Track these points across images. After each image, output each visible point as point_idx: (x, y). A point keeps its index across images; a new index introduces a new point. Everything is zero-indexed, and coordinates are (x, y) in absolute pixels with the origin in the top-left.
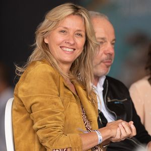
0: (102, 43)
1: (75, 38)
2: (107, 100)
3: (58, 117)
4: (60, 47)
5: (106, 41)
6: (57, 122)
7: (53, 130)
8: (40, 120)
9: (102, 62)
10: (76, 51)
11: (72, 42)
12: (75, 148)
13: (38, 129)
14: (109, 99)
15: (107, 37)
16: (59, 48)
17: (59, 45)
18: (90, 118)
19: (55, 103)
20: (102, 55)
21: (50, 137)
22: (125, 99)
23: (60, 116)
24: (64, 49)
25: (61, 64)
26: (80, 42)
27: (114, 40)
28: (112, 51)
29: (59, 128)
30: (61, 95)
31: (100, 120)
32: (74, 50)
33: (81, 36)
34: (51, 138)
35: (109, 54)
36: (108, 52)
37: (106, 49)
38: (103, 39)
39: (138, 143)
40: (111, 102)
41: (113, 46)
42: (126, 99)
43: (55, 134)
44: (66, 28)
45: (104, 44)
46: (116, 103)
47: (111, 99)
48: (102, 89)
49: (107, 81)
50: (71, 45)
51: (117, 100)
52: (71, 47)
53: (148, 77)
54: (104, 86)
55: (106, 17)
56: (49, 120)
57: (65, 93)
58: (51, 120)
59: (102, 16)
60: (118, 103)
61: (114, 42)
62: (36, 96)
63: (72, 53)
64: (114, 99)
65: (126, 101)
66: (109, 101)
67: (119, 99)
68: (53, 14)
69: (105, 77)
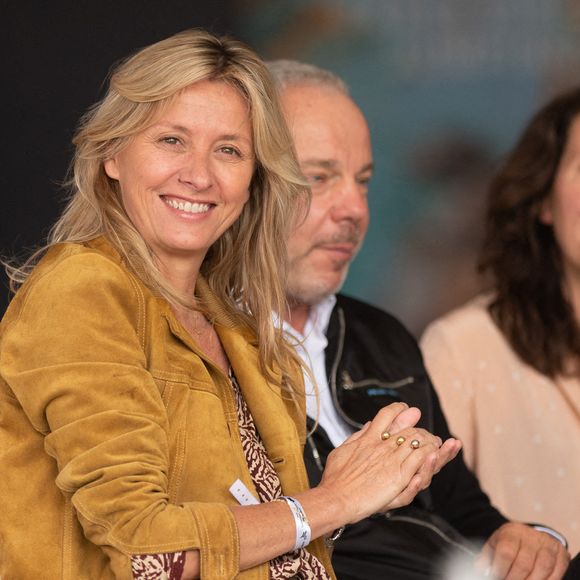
0: (321, 178)
1: (217, 163)
2: (339, 381)
3: (144, 441)
4: (162, 197)
5: (337, 174)
6: (142, 456)
7: (129, 485)
8: (81, 455)
9: (317, 246)
10: (217, 208)
11: (202, 181)
12: (214, 552)
13: (77, 487)
14: (347, 378)
15: (341, 157)
16: (158, 199)
17: (155, 188)
18: (275, 449)
19: (132, 393)
20: (322, 222)
21: (122, 510)
22: (405, 377)
23: (152, 435)
24: (175, 203)
25: (164, 258)
26: (234, 177)
27: (369, 167)
28: (358, 209)
29: (151, 477)
30: (154, 363)
31: (316, 455)
32: (212, 205)
33: (238, 154)
34: (126, 515)
35: (349, 219)
36: (344, 213)
37: (338, 202)
38: (325, 164)
39: (453, 538)
40: (355, 390)
41: (364, 190)
42: (410, 380)
43: (140, 498)
44: (181, 128)
45: (331, 182)
46: (372, 392)
47: (354, 379)
48: (324, 343)
49: (341, 312)
50: (200, 191)
51: (375, 382)
52: (201, 197)
53: (486, 300)
54: (331, 333)
55: (341, 83)
56: (113, 453)
57: (171, 358)
58: (120, 449)
59: (325, 78)
60: (382, 392)
61: (367, 174)
62: (61, 371)
63: (204, 216)
64: (365, 378)
65: (409, 385)
66: (348, 385)
67: (386, 378)
68: (135, 77)
69: (333, 299)
